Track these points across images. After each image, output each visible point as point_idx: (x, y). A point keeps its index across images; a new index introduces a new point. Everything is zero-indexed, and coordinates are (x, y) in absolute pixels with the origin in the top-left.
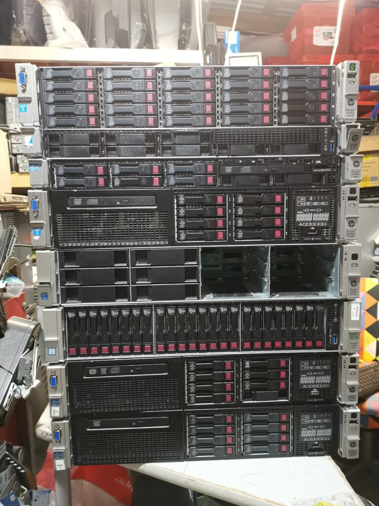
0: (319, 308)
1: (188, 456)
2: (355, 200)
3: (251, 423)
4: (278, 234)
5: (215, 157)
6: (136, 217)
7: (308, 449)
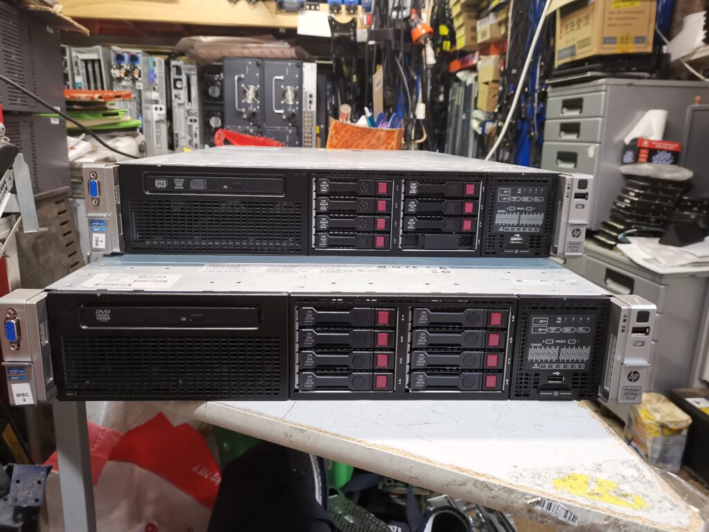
1: (297, 391)
3: (428, 327)
7: (539, 385)
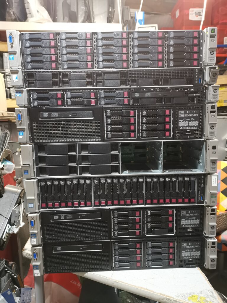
0: (192, 179)
1: (114, 268)
2: (214, 113)
3: (151, 248)
4: (167, 134)
5: (129, 87)
6: (81, 124)
7: (186, 263)
